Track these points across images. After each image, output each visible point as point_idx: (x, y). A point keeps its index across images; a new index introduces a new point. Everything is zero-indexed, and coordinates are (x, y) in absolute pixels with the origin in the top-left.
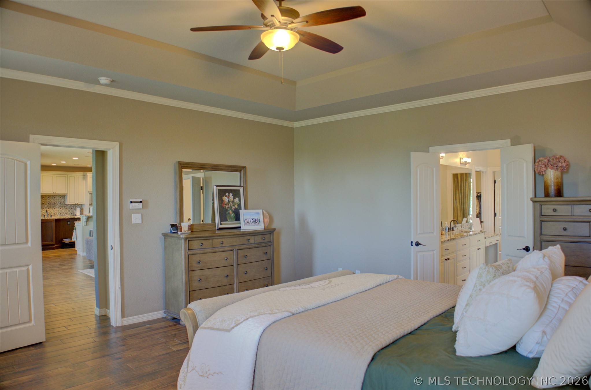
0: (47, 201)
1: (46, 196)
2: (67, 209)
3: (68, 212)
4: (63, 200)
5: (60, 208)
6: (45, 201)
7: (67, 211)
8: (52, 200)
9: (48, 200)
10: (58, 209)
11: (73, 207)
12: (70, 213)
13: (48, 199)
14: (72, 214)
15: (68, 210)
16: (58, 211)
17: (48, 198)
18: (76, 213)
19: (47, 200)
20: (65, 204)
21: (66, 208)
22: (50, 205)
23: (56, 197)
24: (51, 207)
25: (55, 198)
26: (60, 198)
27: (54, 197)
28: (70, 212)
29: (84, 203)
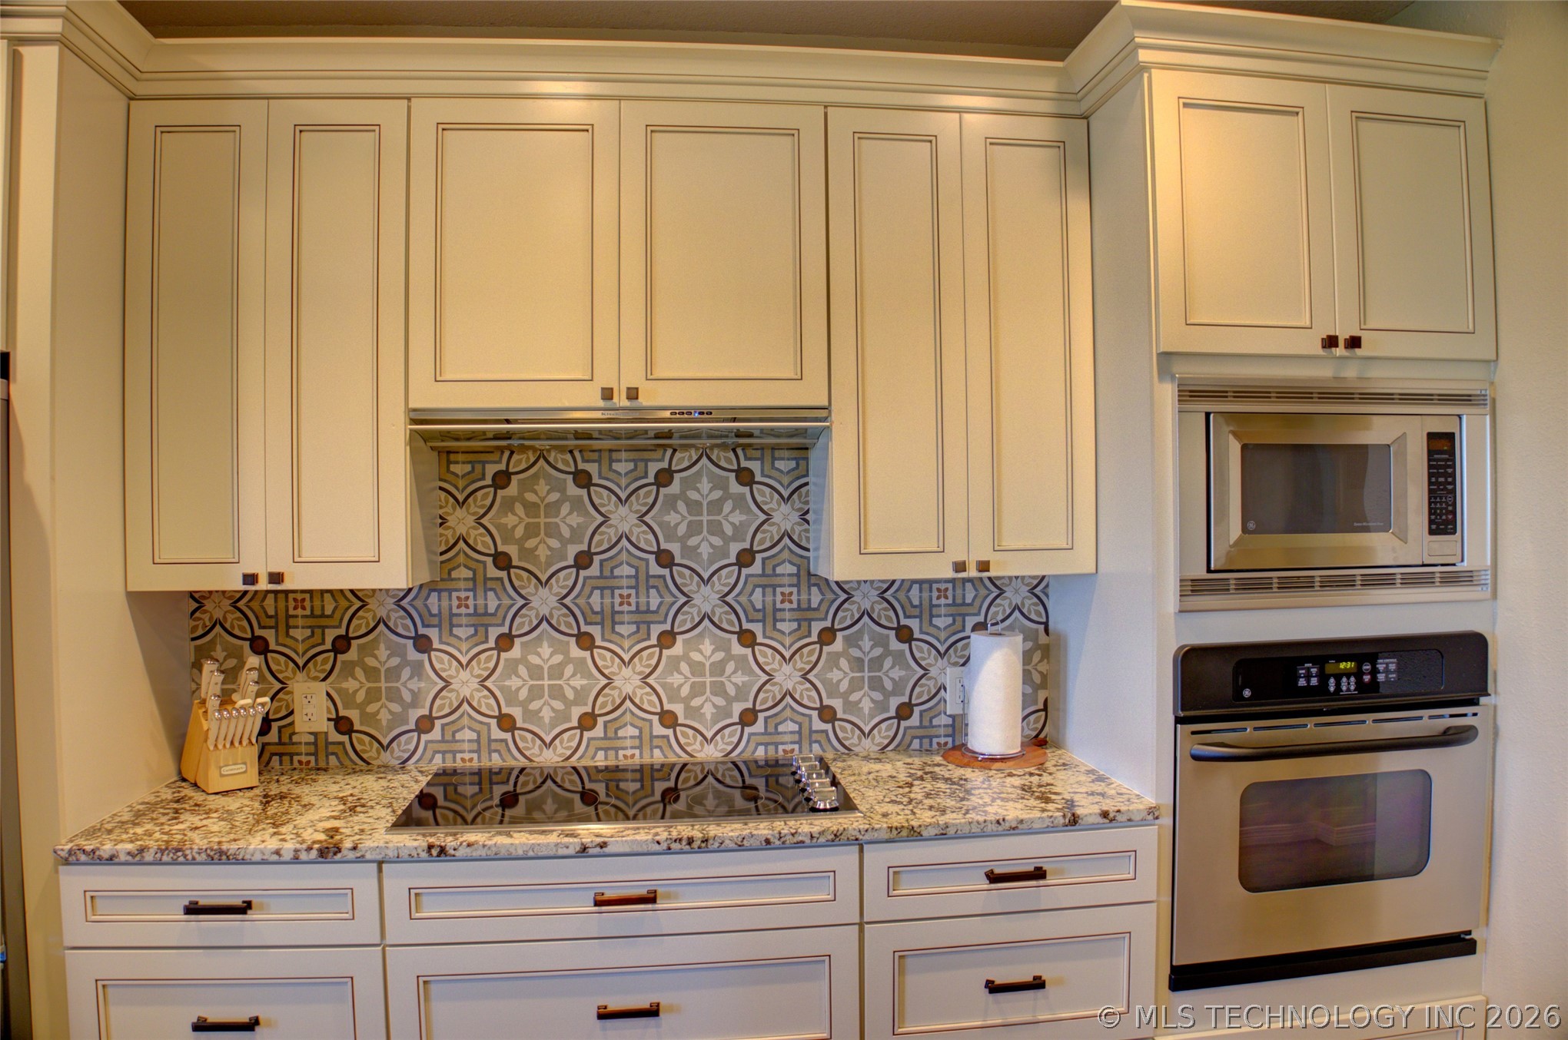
0: (553, 531)
1: (542, 456)
2: (838, 645)
3: (855, 685)
4: (785, 517)
5: (747, 638)
6: (532, 531)
7: (841, 675)
8: (623, 519)
9: (569, 520)
10: (706, 651)
11: (926, 612)
12: (881, 706)
13: (577, 505)
14: (904, 712)
15: (858, 664)
16: (718, 668)
17: (573, 490)
18: (965, 702)
19: (553, 508)
20: (807, 577)
21: (827, 636)
22: (606, 584)
23: (682, 459)
24: (609, 619)
25: (664, 478)
26: (745, 477)
27: (653, 468)
28: (876, 684)
29: (1082, 562)
